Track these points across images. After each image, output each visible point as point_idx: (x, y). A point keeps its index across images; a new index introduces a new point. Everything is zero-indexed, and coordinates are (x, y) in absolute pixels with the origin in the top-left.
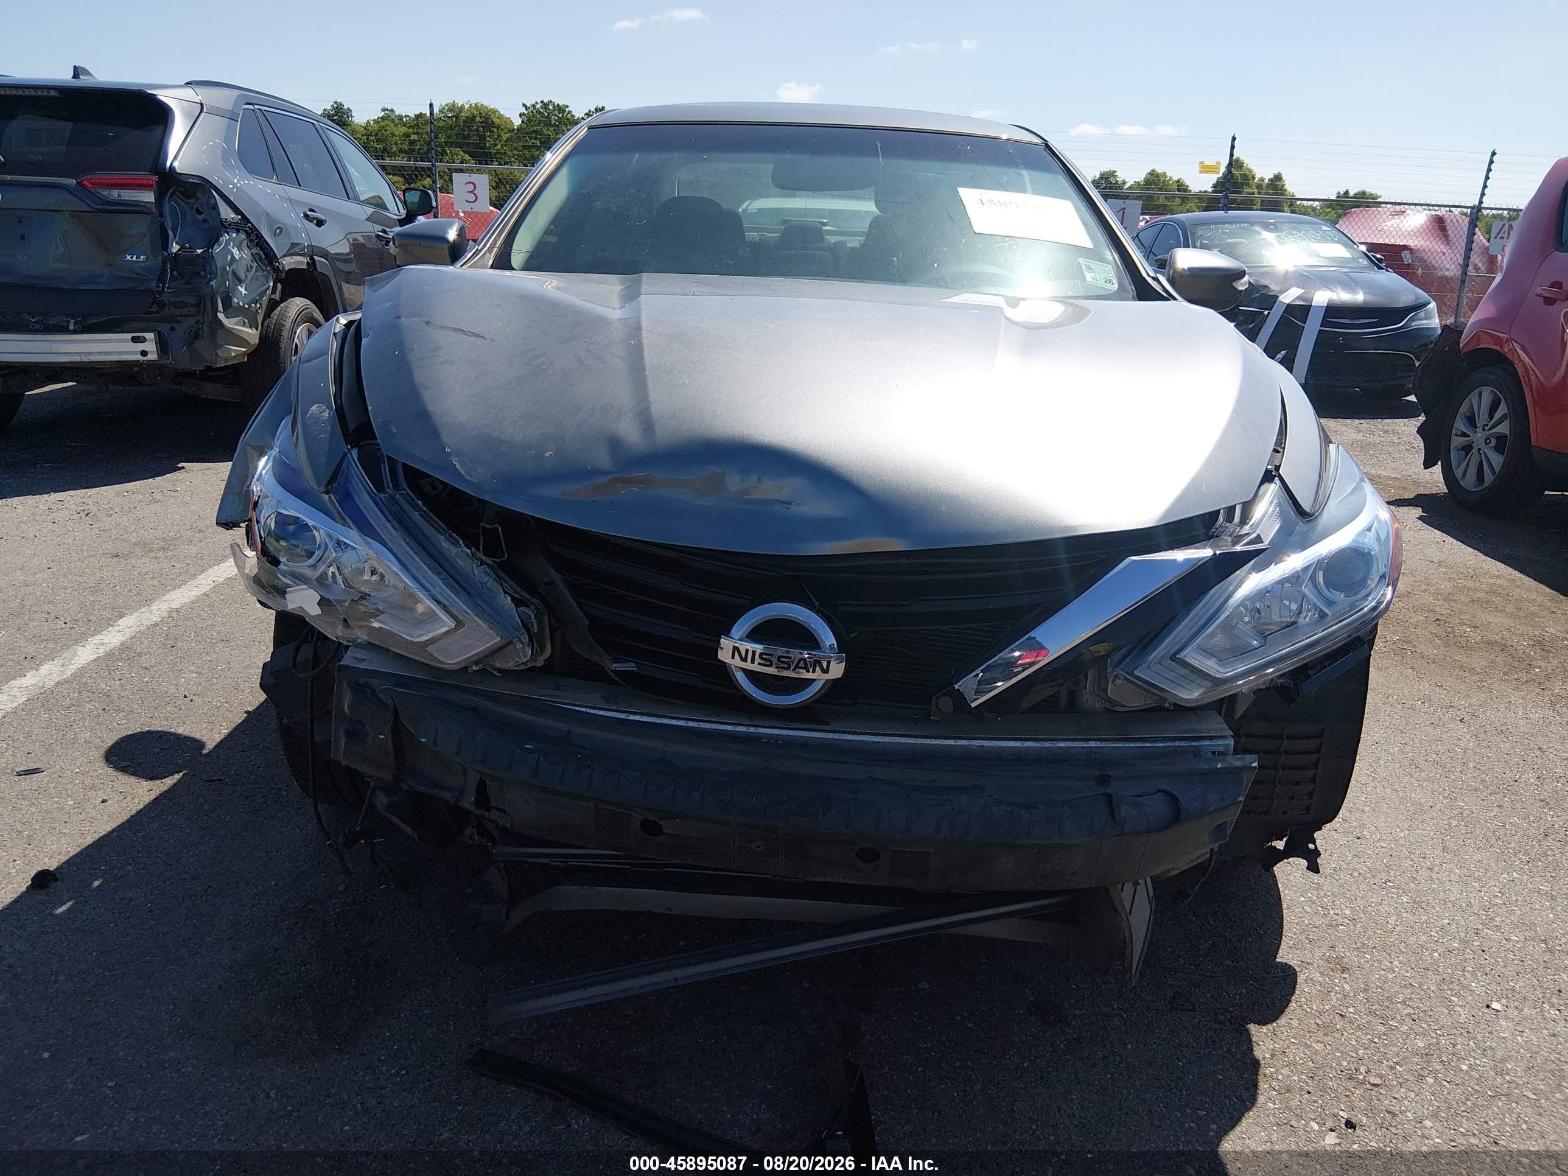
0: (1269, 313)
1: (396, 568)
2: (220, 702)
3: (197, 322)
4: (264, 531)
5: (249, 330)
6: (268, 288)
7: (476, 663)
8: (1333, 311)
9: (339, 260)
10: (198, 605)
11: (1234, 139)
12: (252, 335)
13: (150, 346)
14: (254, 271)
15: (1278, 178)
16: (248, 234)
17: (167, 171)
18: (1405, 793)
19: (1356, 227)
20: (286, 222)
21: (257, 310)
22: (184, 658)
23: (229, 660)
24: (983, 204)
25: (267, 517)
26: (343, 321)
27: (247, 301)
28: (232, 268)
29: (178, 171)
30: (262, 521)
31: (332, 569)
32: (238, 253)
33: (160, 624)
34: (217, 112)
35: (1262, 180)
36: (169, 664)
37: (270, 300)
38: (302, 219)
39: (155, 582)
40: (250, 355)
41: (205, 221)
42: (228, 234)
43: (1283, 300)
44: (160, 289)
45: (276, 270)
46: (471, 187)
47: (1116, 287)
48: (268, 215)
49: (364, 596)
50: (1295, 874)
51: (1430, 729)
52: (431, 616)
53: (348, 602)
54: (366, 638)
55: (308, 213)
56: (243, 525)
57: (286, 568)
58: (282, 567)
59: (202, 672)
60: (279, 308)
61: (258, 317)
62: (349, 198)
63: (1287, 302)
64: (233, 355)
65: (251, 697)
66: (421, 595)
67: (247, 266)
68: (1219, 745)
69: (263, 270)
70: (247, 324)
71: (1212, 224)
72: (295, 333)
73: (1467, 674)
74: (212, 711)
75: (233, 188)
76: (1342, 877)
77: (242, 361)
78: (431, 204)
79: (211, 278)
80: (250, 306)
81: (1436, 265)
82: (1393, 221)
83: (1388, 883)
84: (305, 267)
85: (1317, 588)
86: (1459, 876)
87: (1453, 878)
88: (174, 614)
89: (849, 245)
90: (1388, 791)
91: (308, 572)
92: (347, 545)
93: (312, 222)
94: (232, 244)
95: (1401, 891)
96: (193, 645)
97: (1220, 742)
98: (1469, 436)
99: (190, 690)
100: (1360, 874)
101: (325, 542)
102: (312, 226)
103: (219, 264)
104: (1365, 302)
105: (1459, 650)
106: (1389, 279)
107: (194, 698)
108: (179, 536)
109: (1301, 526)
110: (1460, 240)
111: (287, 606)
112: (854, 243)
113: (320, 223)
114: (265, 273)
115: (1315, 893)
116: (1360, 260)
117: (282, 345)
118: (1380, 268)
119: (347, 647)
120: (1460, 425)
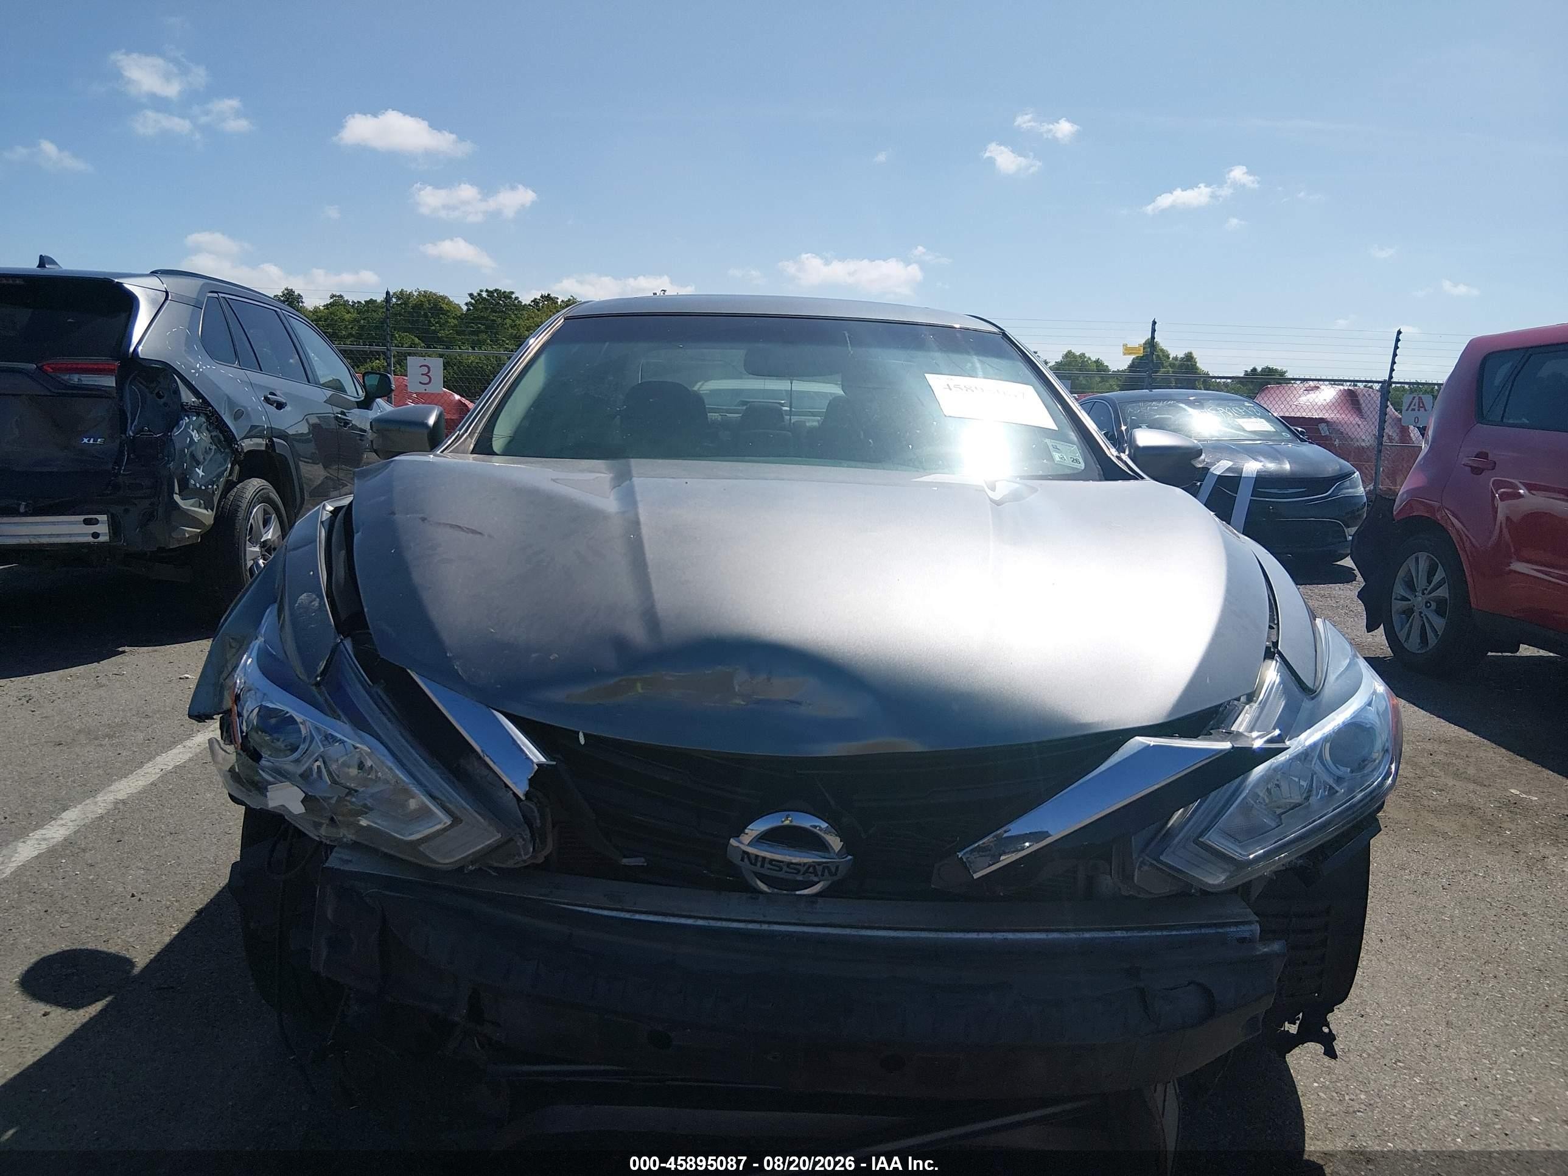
0: (1201, 485)
1: (390, 762)
2: (170, 901)
3: (152, 504)
4: (247, 726)
5: (205, 511)
6: (226, 470)
7: (472, 863)
8: (1262, 481)
9: (297, 441)
10: (145, 795)
11: (1154, 323)
12: (207, 515)
13: (102, 528)
14: (213, 453)
15: (1189, 357)
16: (208, 418)
17: (130, 356)
18: (1401, 966)
19: (1274, 402)
20: (245, 405)
21: (213, 492)
22: (131, 854)
23: (179, 855)
24: (950, 389)
25: (250, 709)
26: (330, 508)
27: (203, 482)
28: (191, 449)
29: (141, 357)
30: (245, 714)
31: (318, 763)
32: (197, 435)
33: (105, 816)
34: (181, 300)
35: (1176, 359)
36: (116, 860)
37: (227, 481)
38: (263, 403)
39: (100, 771)
40: (203, 536)
41: (165, 404)
42: (189, 418)
43: (1215, 472)
44: (116, 471)
45: (235, 452)
46: (425, 370)
47: (1082, 466)
48: (228, 398)
49: (351, 792)
50: (1305, 1058)
51: (1413, 898)
52: (424, 814)
53: (335, 799)
54: (354, 838)
55: (269, 396)
56: (218, 717)
57: (267, 764)
58: (263, 762)
59: (151, 868)
60: (235, 490)
61: (214, 498)
62: (309, 382)
63: (1218, 474)
64: (187, 536)
65: (202, 895)
66: (415, 789)
67: (206, 448)
68: (1244, 931)
69: (222, 453)
70: (203, 506)
71: (1141, 401)
72: (251, 513)
73: (1441, 839)
74: (161, 912)
75: (195, 373)
76: (1352, 1058)
77: (195, 542)
78: (391, 386)
79: (168, 460)
80: (207, 487)
81: (1353, 436)
82: (1309, 396)
83: (1399, 1064)
84: (263, 448)
85: (1324, 765)
86: (1468, 1052)
87: (1462, 1055)
88: (120, 806)
89: (807, 424)
90: (1384, 964)
91: (290, 768)
92: (335, 740)
93: (272, 405)
94: (191, 427)
95: (1413, 1072)
96: (141, 838)
97: (1246, 928)
98: (1410, 600)
99: (137, 888)
100: (1369, 1055)
101: (311, 734)
102: (272, 409)
103: (178, 446)
104: (1292, 472)
105: (1429, 814)
106: (1311, 451)
107: (142, 897)
108: (125, 721)
109: (1307, 704)
110: (1374, 413)
111: (267, 805)
112: (813, 422)
113: (280, 406)
114: (223, 455)
115: (1328, 1077)
116: (1284, 434)
117: (238, 526)
118: (1302, 440)
119: (332, 848)
120: (1399, 590)
